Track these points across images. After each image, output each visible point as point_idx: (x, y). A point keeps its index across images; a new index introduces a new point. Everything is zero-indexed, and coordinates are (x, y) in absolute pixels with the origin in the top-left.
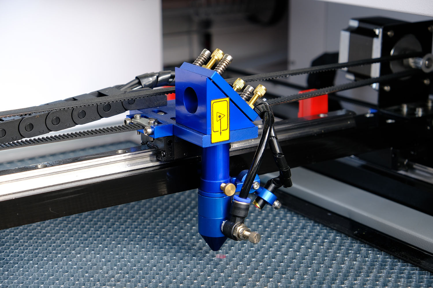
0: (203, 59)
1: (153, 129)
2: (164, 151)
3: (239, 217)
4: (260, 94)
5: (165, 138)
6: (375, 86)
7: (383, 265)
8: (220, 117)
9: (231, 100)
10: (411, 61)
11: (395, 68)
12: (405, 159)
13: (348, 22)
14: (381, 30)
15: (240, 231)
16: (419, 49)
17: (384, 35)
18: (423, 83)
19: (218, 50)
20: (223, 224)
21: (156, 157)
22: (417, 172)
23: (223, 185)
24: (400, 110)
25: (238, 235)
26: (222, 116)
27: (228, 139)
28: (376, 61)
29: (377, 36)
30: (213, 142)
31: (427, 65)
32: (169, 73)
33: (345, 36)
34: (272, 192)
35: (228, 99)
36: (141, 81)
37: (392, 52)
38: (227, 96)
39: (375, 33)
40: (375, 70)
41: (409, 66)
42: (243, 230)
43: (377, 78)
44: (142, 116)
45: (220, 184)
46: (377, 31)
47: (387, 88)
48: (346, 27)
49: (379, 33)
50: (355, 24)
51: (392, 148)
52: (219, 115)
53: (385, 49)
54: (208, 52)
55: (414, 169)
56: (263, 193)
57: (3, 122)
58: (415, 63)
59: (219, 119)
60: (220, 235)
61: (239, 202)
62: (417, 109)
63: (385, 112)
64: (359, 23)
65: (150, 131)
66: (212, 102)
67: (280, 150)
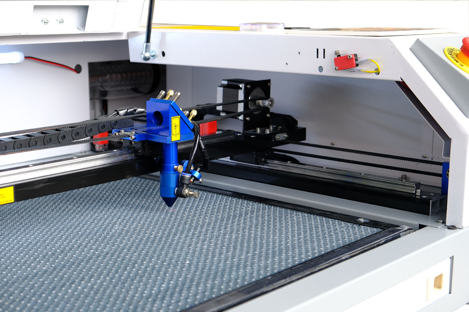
0: (161, 97)
1: (136, 136)
2: (141, 149)
3: (185, 184)
4: (194, 115)
5: (141, 142)
6: (241, 117)
7: (258, 210)
8: (175, 126)
9: (181, 117)
10: (260, 102)
11: (251, 107)
12: (263, 158)
13: (221, 82)
14: (243, 85)
15: (187, 193)
16: (264, 96)
17: (245, 88)
18: (267, 116)
19: (171, 90)
20: (176, 190)
21: (135, 154)
22: (270, 164)
23: (176, 167)
24: (256, 131)
25: (186, 195)
26: (177, 126)
27: (179, 139)
28: (241, 102)
29: (241, 88)
30: (172, 141)
31: (270, 104)
32: (133, 108)
33: (220, 90)
34: (199, 172)
35: (179, 117)
36: (119, 112)
37: (249, 98)
38: (179, 115)
39: (240, 86)
40: (241, 108)
41: (259, 106)
42: (189, 192)
43: (243, 112)
44: (125, 131)
45: (174, 166)
46: (241, 86)
47: (248, 119)
48: (220, 85)
49: (242, 86)
50: (225, 83)
51: (255, 152)
52: (175, 125)
53: (246, 96)
54: (164, 92)
55: (268, 163)
56: (194, 173)
57: (49, 134)
58: (263, 103)
59: (175, 128)
60: (174, 196)
61: (185, 176)
62: (266, 130)
63: (248, 132)
64: (228, 82)
65: (133, 137)
66: (172, 118)
67: (204, 147)
